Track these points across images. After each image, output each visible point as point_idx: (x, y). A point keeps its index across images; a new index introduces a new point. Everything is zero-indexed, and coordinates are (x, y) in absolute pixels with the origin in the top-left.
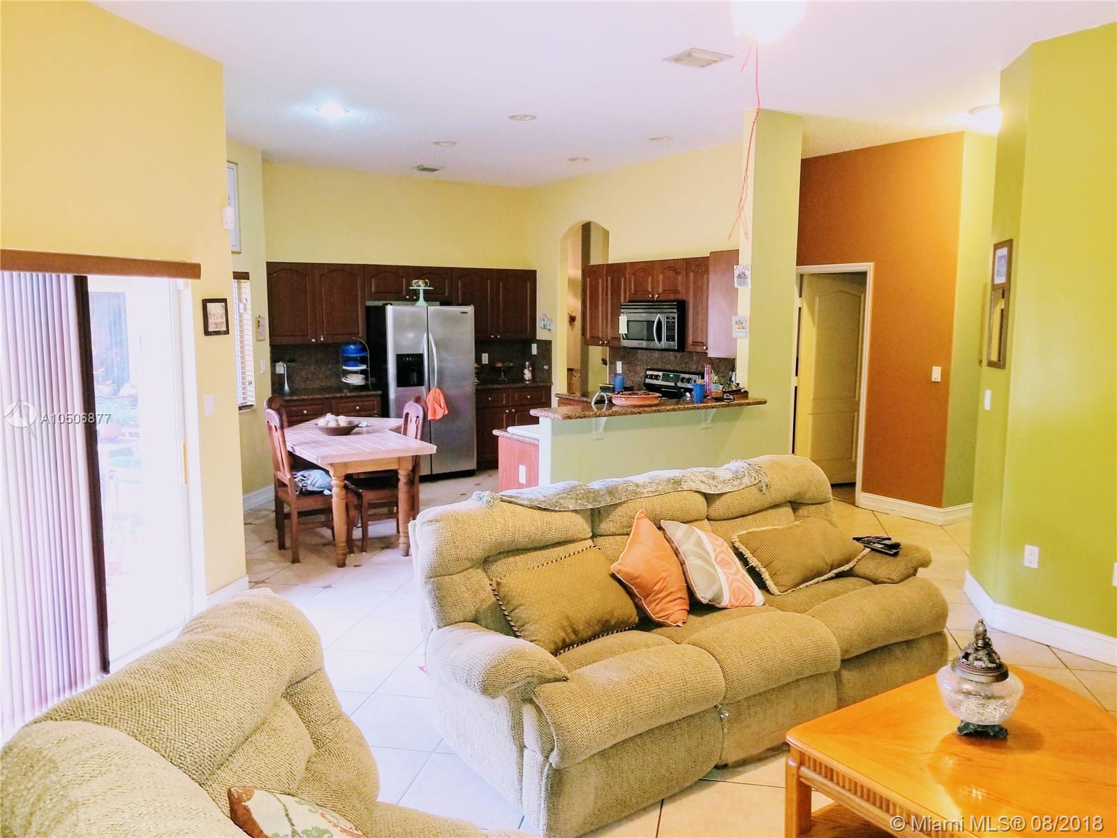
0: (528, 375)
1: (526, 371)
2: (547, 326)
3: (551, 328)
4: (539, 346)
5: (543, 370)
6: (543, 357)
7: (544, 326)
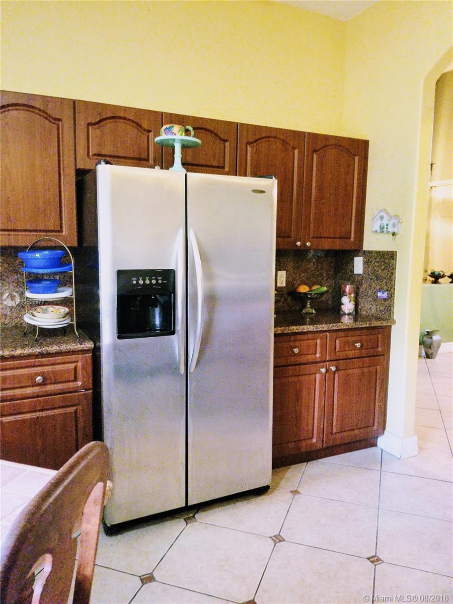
0: (348, 305)
1: (346, 300)
2: (387, 228)
3: (396, 230)
4: (369, 261)
5: (376, 299)
6: (375, 279)
7: (382, 228)
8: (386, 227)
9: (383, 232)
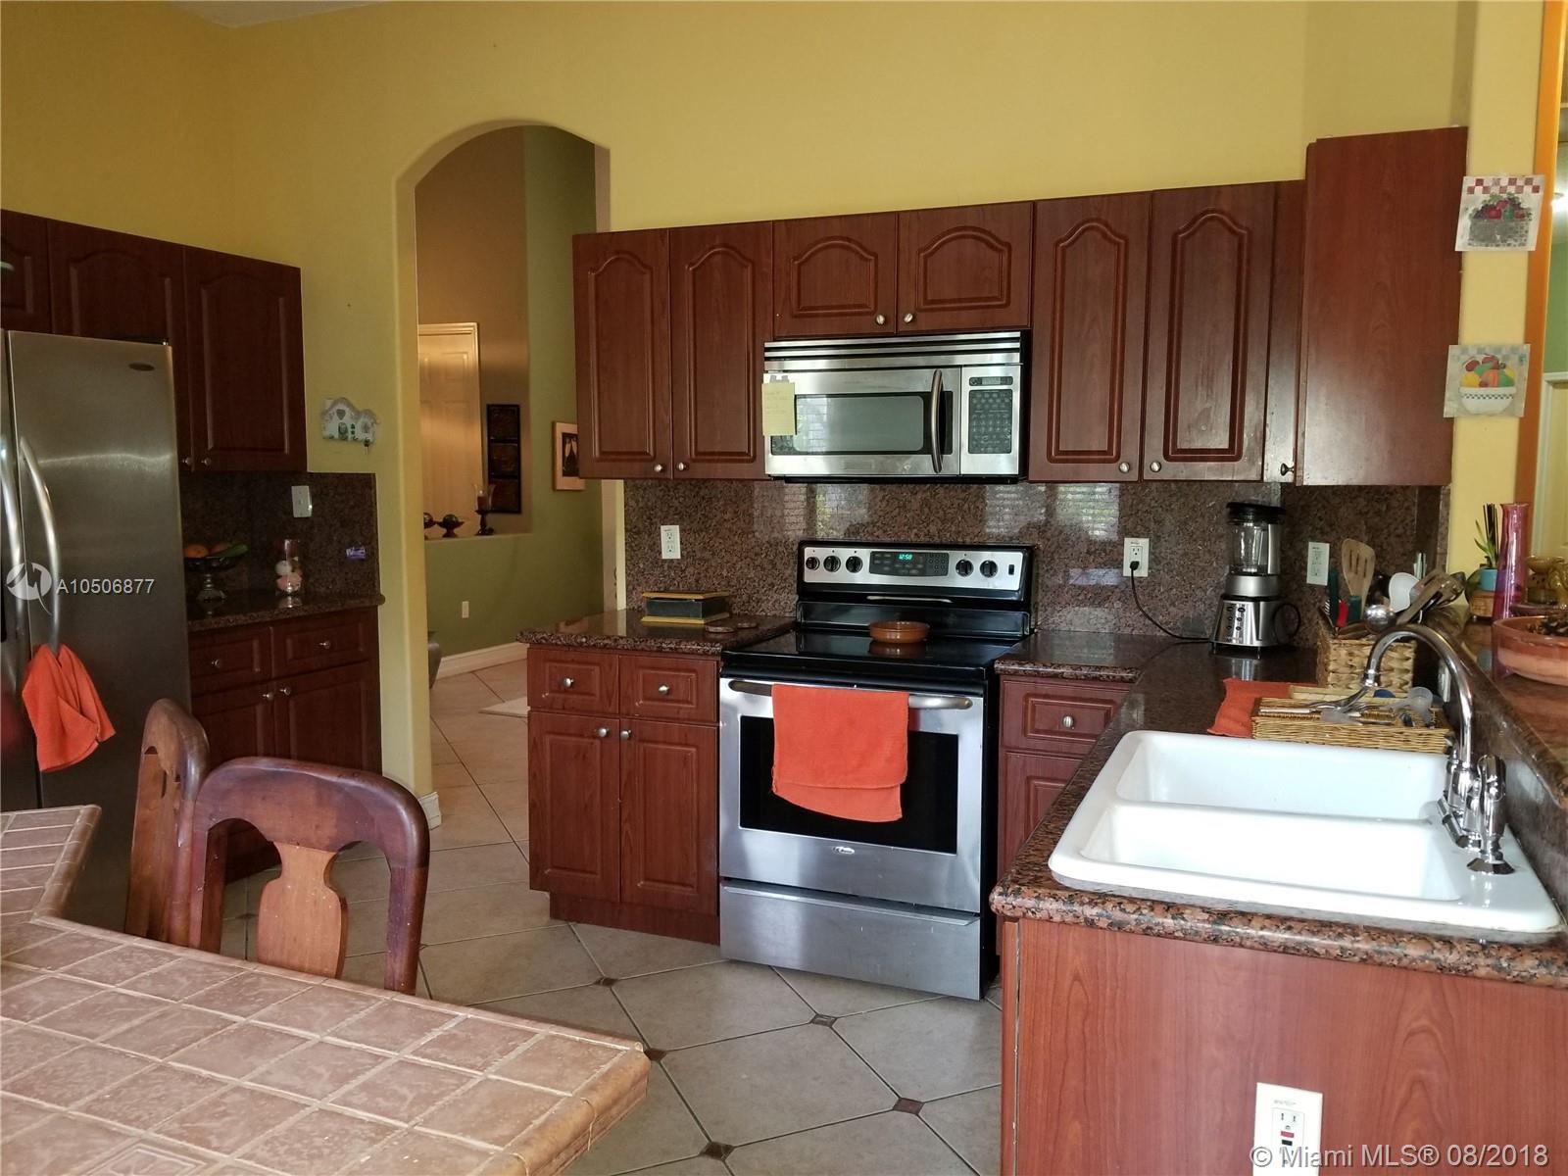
0: (289, 578)
1: (285, 568)
2: (353, 433)
3: (369, 437)
4: (322, 492)
5: (343, 561)
6: (338, 525)
7: (343, 433)
8: (350, 430)
9: (346, 439)
